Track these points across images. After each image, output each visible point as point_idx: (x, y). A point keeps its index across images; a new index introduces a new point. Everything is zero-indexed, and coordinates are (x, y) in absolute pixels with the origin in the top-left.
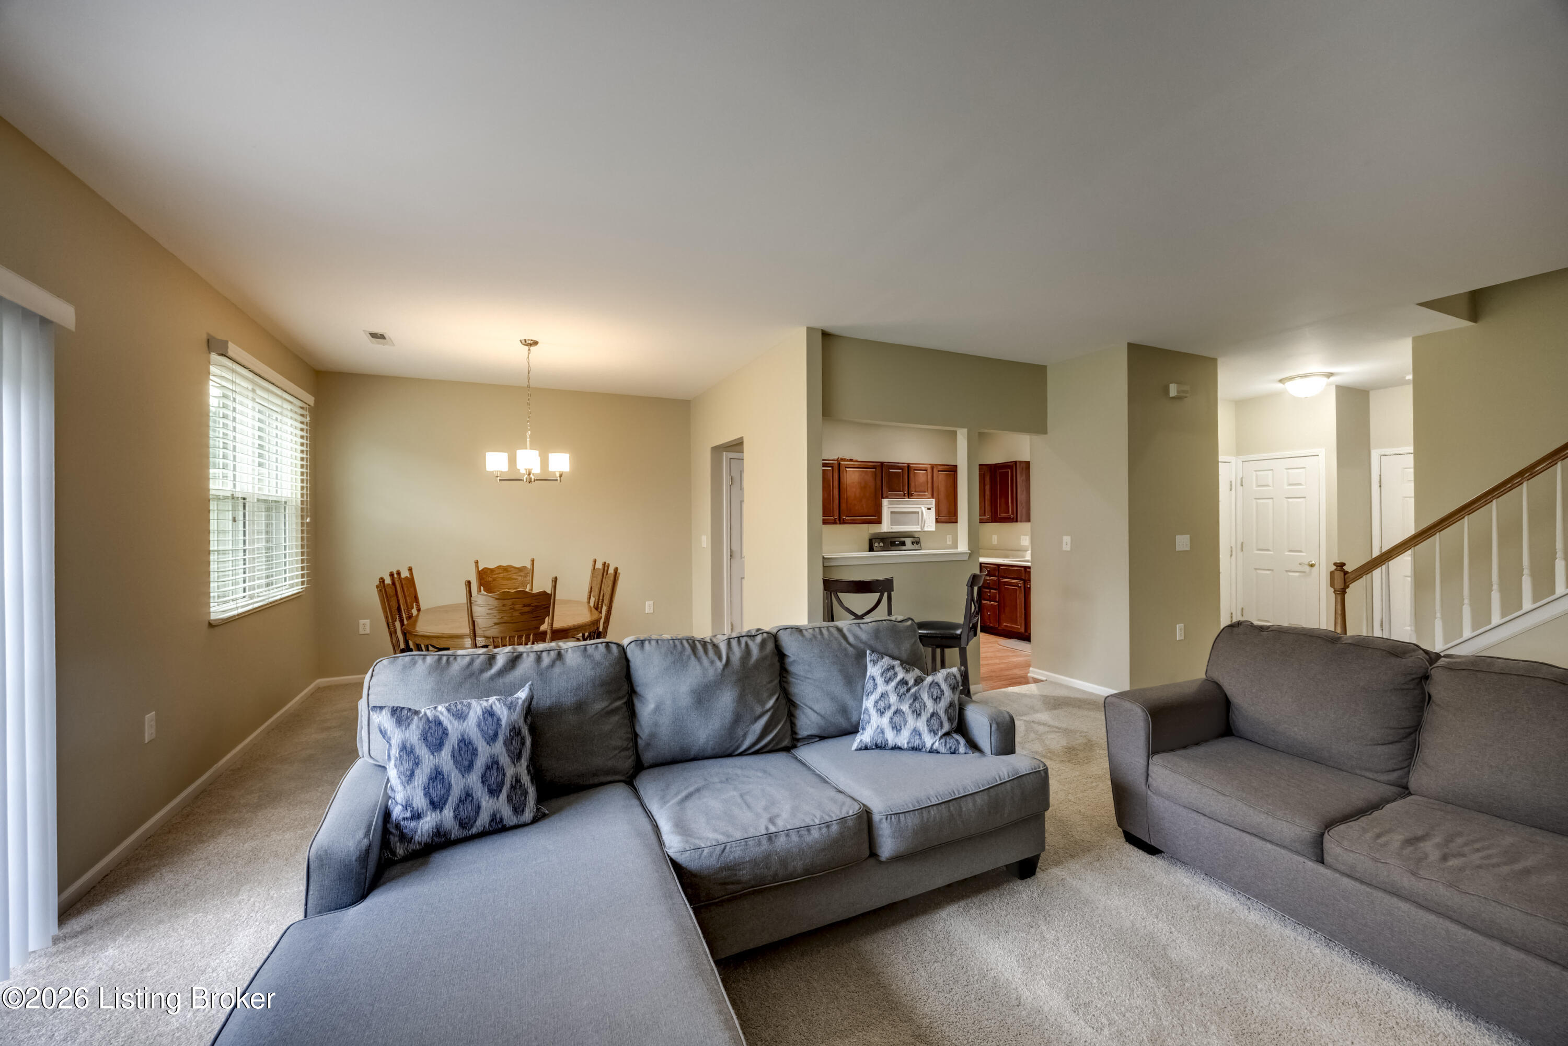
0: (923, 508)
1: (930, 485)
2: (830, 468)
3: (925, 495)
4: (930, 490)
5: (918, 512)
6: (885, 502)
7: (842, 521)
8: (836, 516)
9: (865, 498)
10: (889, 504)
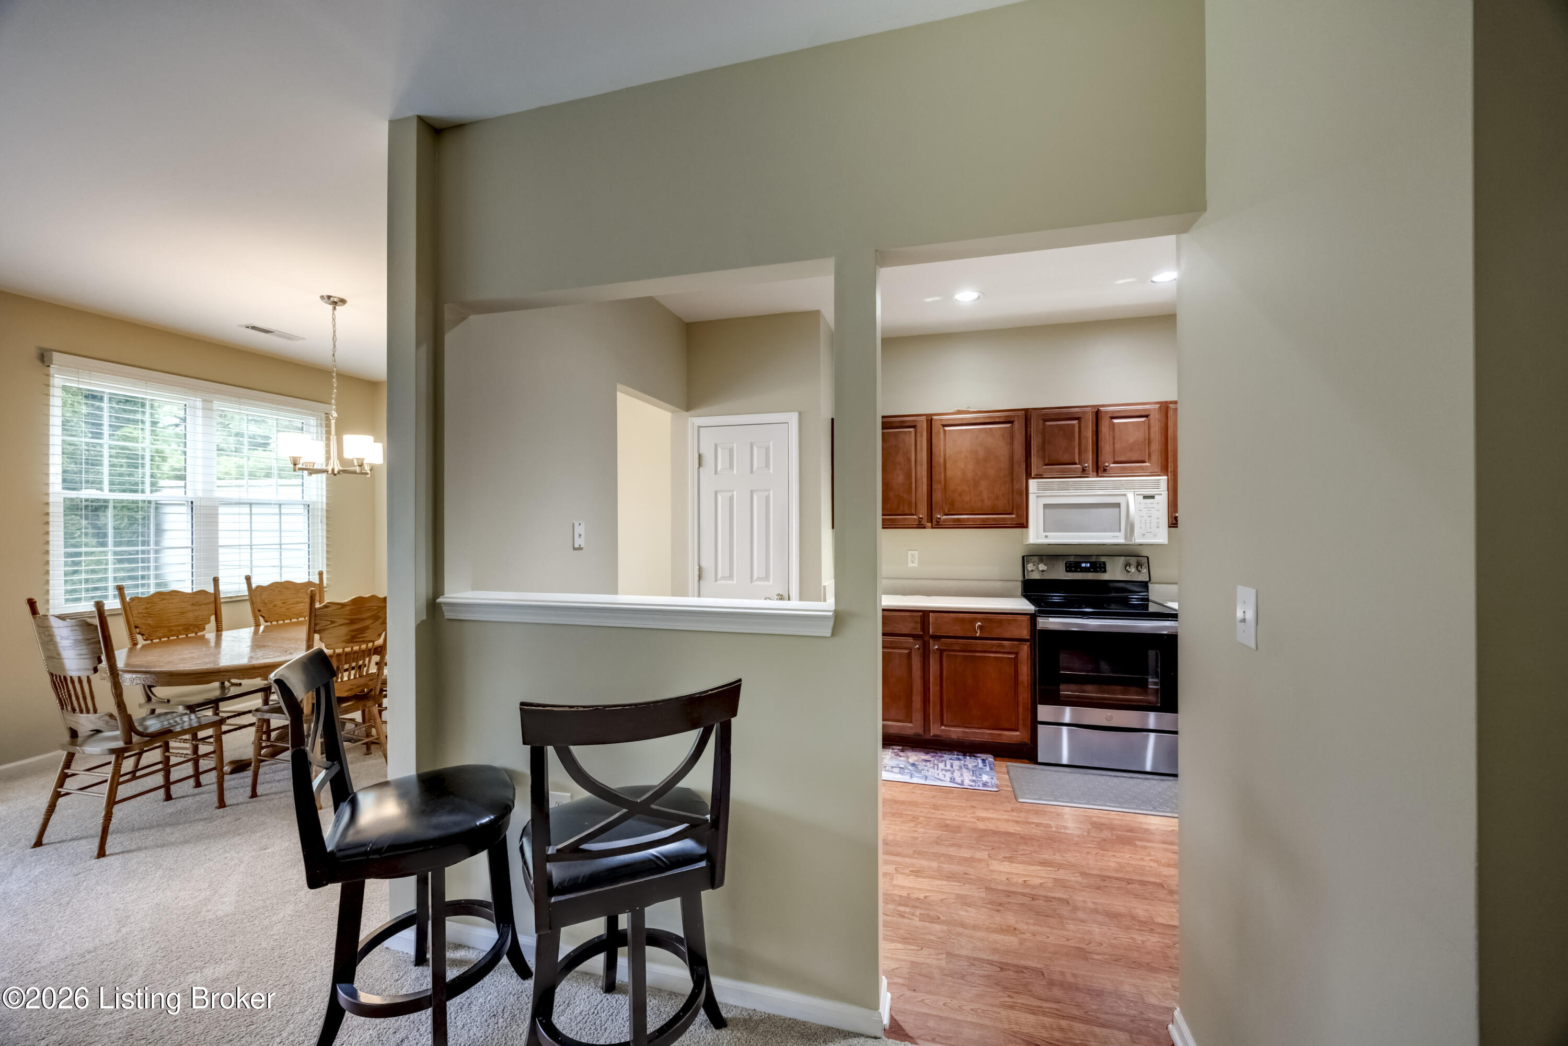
0: (1130, 496)
1: (1156, 446)
2: (912, 430)
3: (1142, 468)
4: (1156, 457)
5: (1118, 505)
6: (1033, 484)
7: (935, 523)
8: (923, 514)
9: (984, 484)
10: (1038, 490)
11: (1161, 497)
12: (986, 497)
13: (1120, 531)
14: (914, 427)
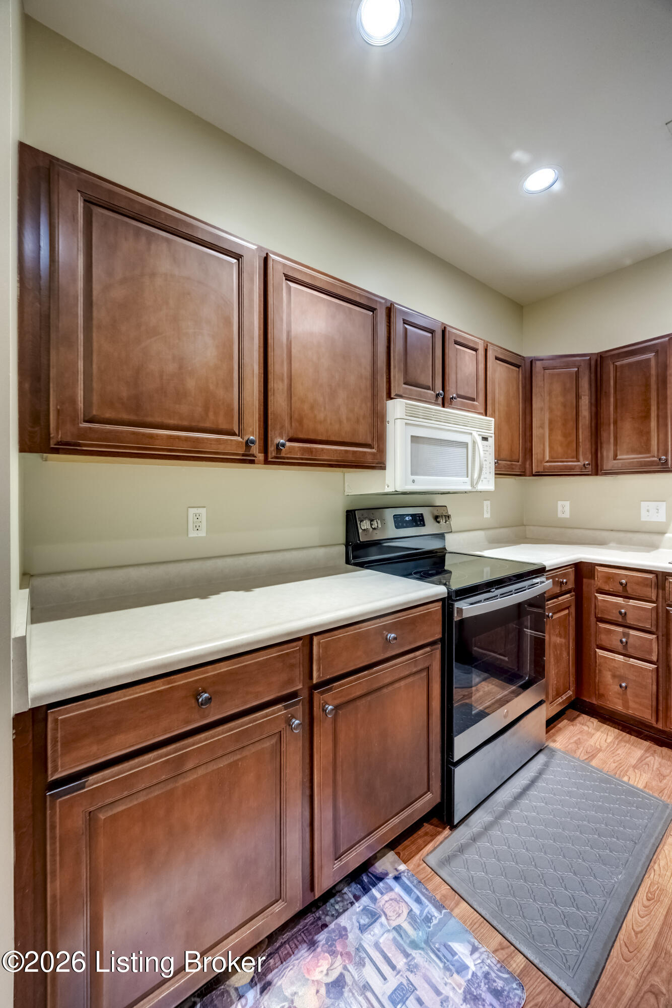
0: (475, 433)
1: (481, 385)
2: (229, 260)
3: (474, 405)
4: (482, 396)
5: (465, 445)
6: (398, 410)
7: (274, 454)
8: (253, 435)
9: (342, 395)
10: (406, 415)
11: (491, 441)
12: (344, 417)
13: (467, 477)
14: (238, 257)
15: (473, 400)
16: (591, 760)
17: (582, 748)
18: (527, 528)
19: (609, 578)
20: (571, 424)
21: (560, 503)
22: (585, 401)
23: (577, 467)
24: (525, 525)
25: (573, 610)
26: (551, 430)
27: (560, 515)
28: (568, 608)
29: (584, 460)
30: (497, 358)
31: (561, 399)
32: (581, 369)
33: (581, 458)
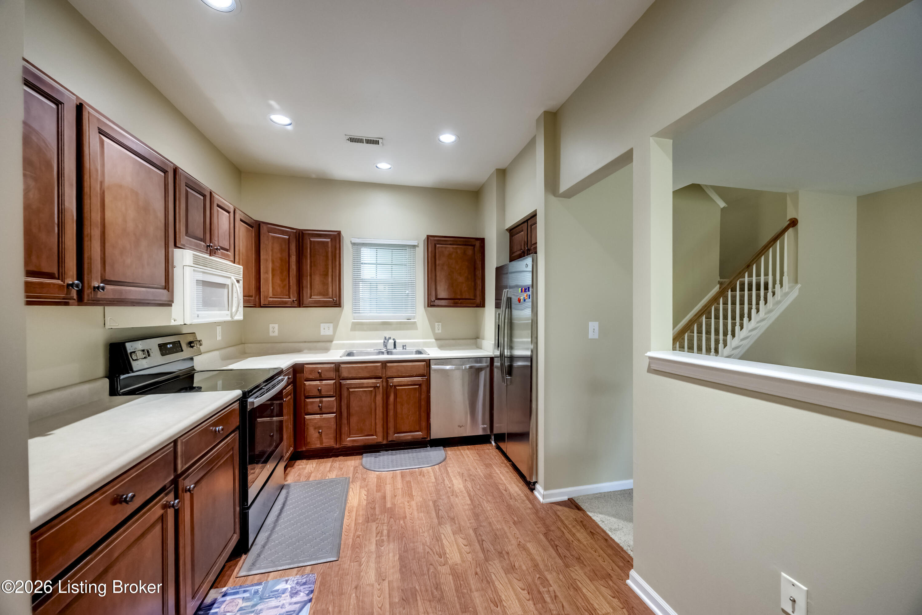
0: (233, 278)
1: (233, 240)
2: (52, 103)
3: (228, 255)
4: (232, 248)
5: (227, 286)
7: (91, 296)
8: (71, 278)
10: (194, 264)
11: (241, 282)
12: (145, 262)
13: (229, 310)
14: (58, 103)
15: (227, 250)
16: (309, 478)
17: (302, 477)
18: (246, 345)
19: (313, 370)
20: (285, 273)
21: (271, 326)
22: (293, 259)
23: (289, 302)
24: (244, 343)
25: (292, 395)
26: (273, 275)
27: (271, 334)
28: (290, 395)
29: (294, 298)
30: (241, 220)
31: (279, 255)
32: (291, 238)
33: (291, 296)
